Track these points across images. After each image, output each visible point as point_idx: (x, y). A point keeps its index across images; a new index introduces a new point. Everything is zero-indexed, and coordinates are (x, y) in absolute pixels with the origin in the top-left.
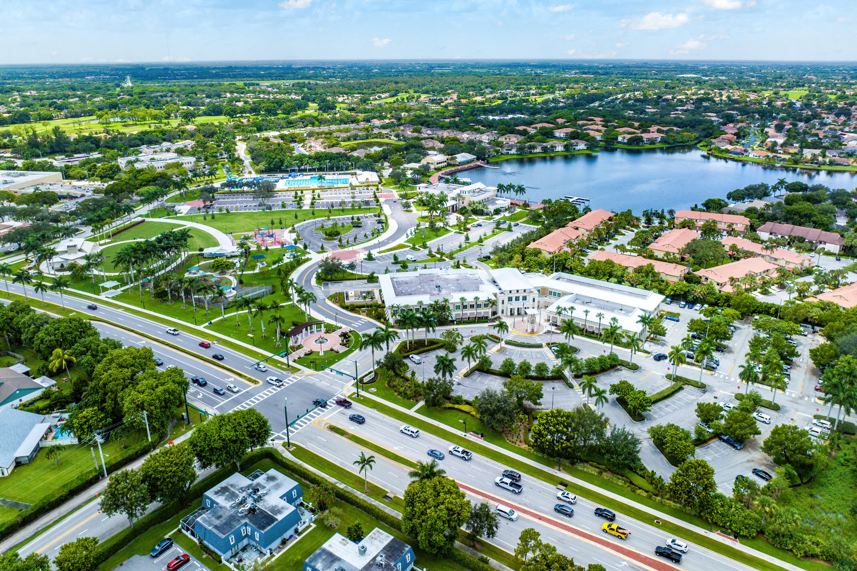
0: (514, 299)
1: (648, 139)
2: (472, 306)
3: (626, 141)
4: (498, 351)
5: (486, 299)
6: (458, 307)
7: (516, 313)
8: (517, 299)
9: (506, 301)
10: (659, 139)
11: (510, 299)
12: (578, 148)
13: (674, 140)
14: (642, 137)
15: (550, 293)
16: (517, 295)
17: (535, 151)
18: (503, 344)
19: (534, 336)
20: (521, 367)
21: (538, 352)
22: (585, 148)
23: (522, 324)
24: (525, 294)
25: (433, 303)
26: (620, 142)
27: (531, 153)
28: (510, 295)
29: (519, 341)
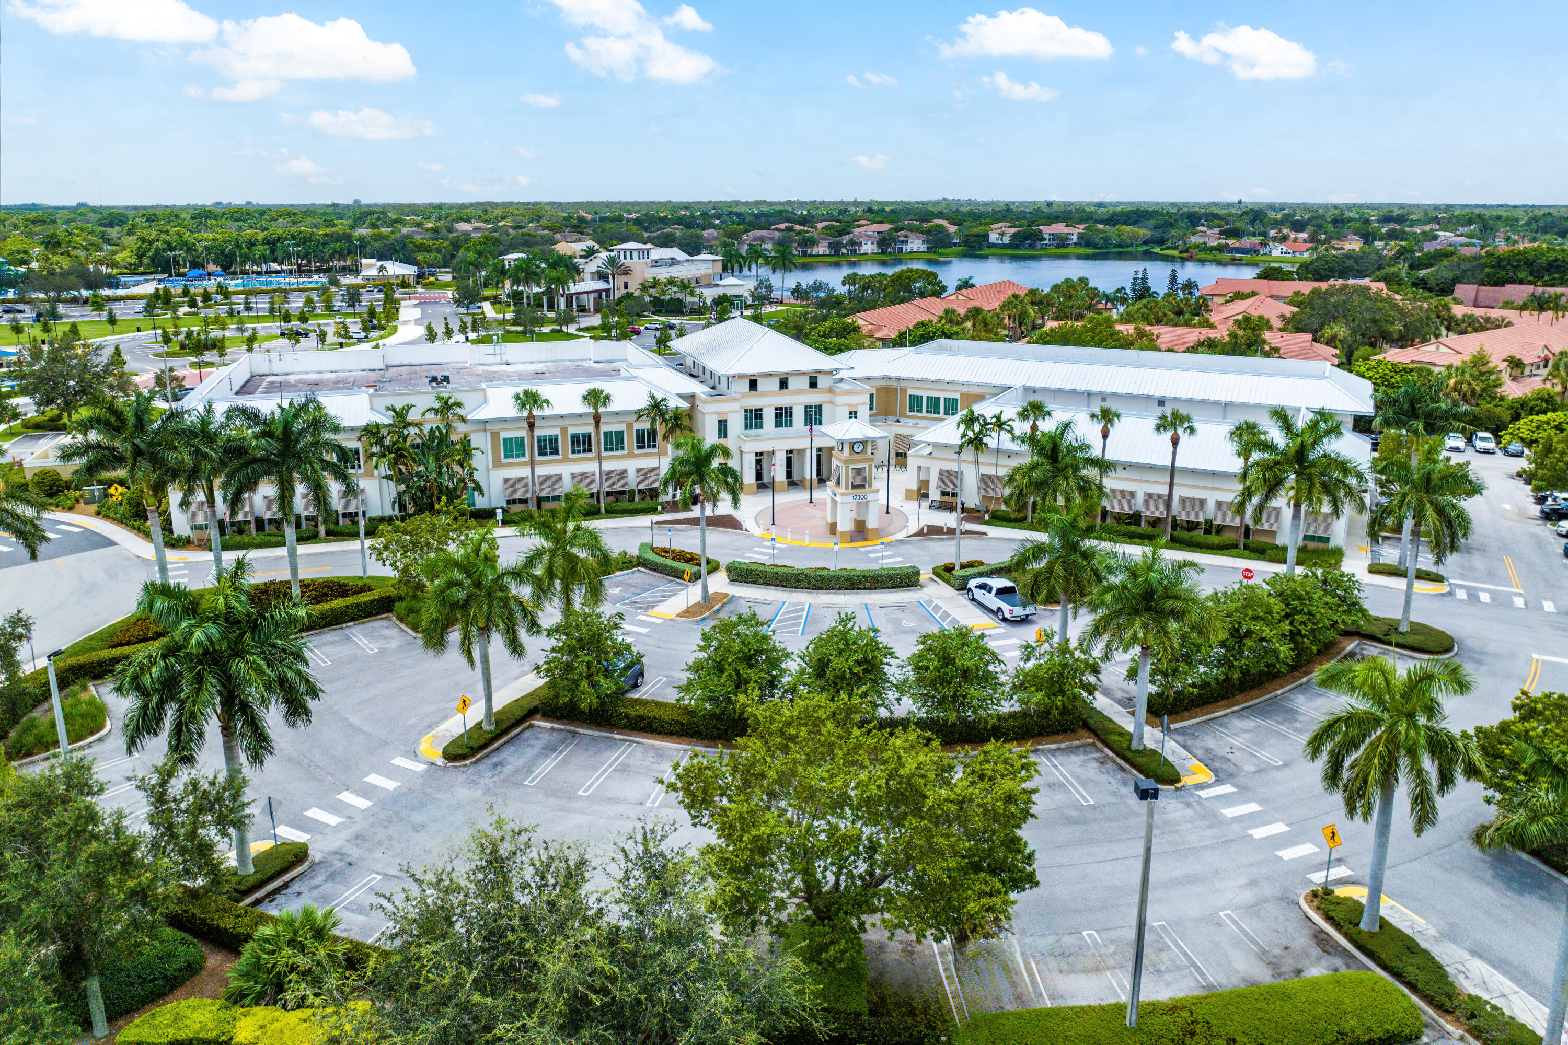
0: (769, 417)
1: (1054, 237)
2: (582, 443)
3: (1006, 240)
4: (688, 613)
5: (643, 403)
6: (513, 448)
7: (780, 475)
8: (784, 416)
9: (736, 424)
10: (1074, 238)
11: (754, 418)
12: (908, 248)
13: (1106, 239)
14: (1041, 232)
15: (915, 403)
16: (783, 400)
17: (815, 251)
18: (718, 583)
19: (864, 547)
20: (821, 667)
21: (901, 607)
22: (923, 248)
23: (810, 509)
24: (814, 398)
25: (385, 419)
26: (994, 246)
27: (805, 254)
28: (754, 402)
29: (800, 564)
